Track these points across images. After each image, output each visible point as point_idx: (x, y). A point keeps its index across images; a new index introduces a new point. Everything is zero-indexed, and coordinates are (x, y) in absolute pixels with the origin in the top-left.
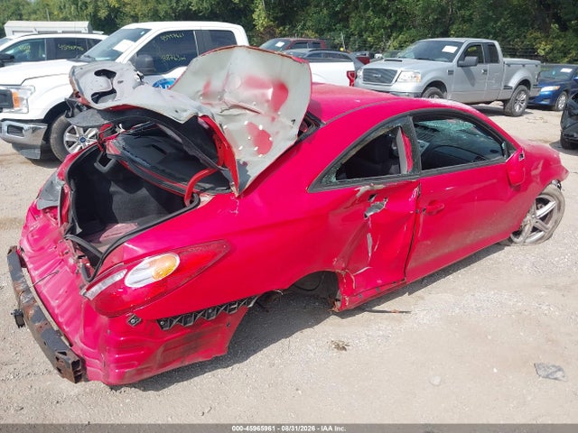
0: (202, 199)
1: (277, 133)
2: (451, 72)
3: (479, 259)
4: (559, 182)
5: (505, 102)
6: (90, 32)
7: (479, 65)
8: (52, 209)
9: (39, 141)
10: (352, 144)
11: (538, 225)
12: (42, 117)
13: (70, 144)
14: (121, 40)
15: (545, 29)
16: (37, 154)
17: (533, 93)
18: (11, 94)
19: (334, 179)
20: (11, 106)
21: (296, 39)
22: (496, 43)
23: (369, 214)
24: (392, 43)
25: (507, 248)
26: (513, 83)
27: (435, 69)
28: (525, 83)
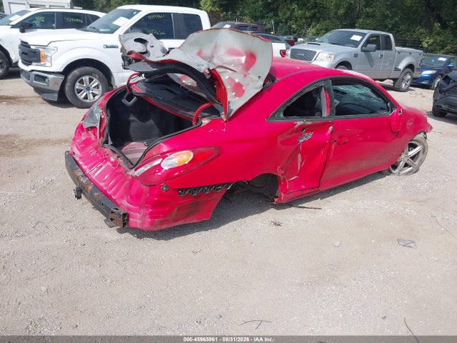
0: (203, 122)
1: (248, 84)
2: (356, 55)
3: (368, 182)
4: (425, 133)
5: (395, 80)
6: (72, 8)
7: (377, 51)
8: (93, 128)
9: (57, 88)
10: (295, 94)
11: (409, 162)
12: (61, 70)
13: (79, 91)
14: (118, 17)
15: (429, 26)
16: (55, 97)
17: (416, 74)
18: (39, 52)
19: (282, 115)
20: (38, 60)
21: (239, 23)
22: (391, 35)
23: (301, 141)
24: (311, 31)
25: (387, 177)
26: (402, 66)
27: (345, 52)
28: (410, 66)
